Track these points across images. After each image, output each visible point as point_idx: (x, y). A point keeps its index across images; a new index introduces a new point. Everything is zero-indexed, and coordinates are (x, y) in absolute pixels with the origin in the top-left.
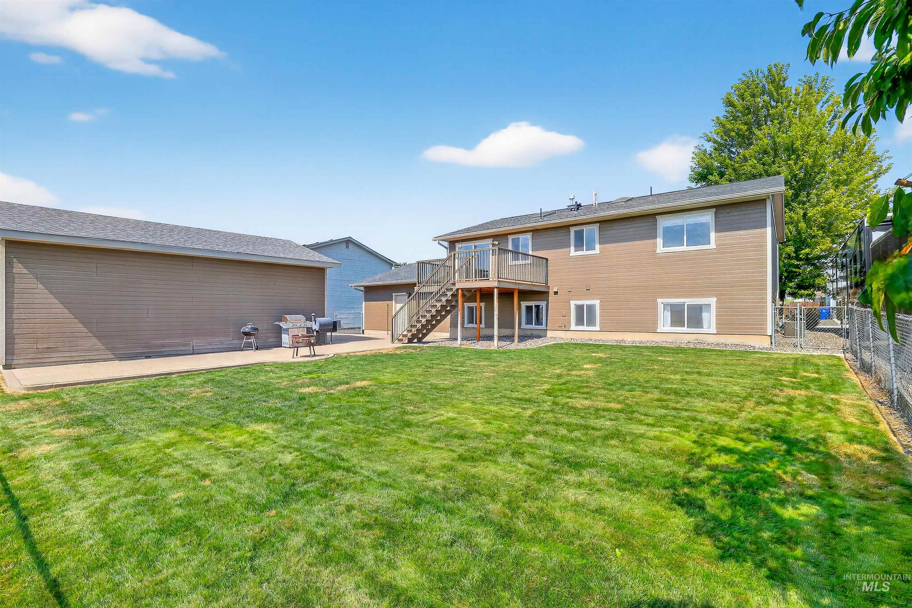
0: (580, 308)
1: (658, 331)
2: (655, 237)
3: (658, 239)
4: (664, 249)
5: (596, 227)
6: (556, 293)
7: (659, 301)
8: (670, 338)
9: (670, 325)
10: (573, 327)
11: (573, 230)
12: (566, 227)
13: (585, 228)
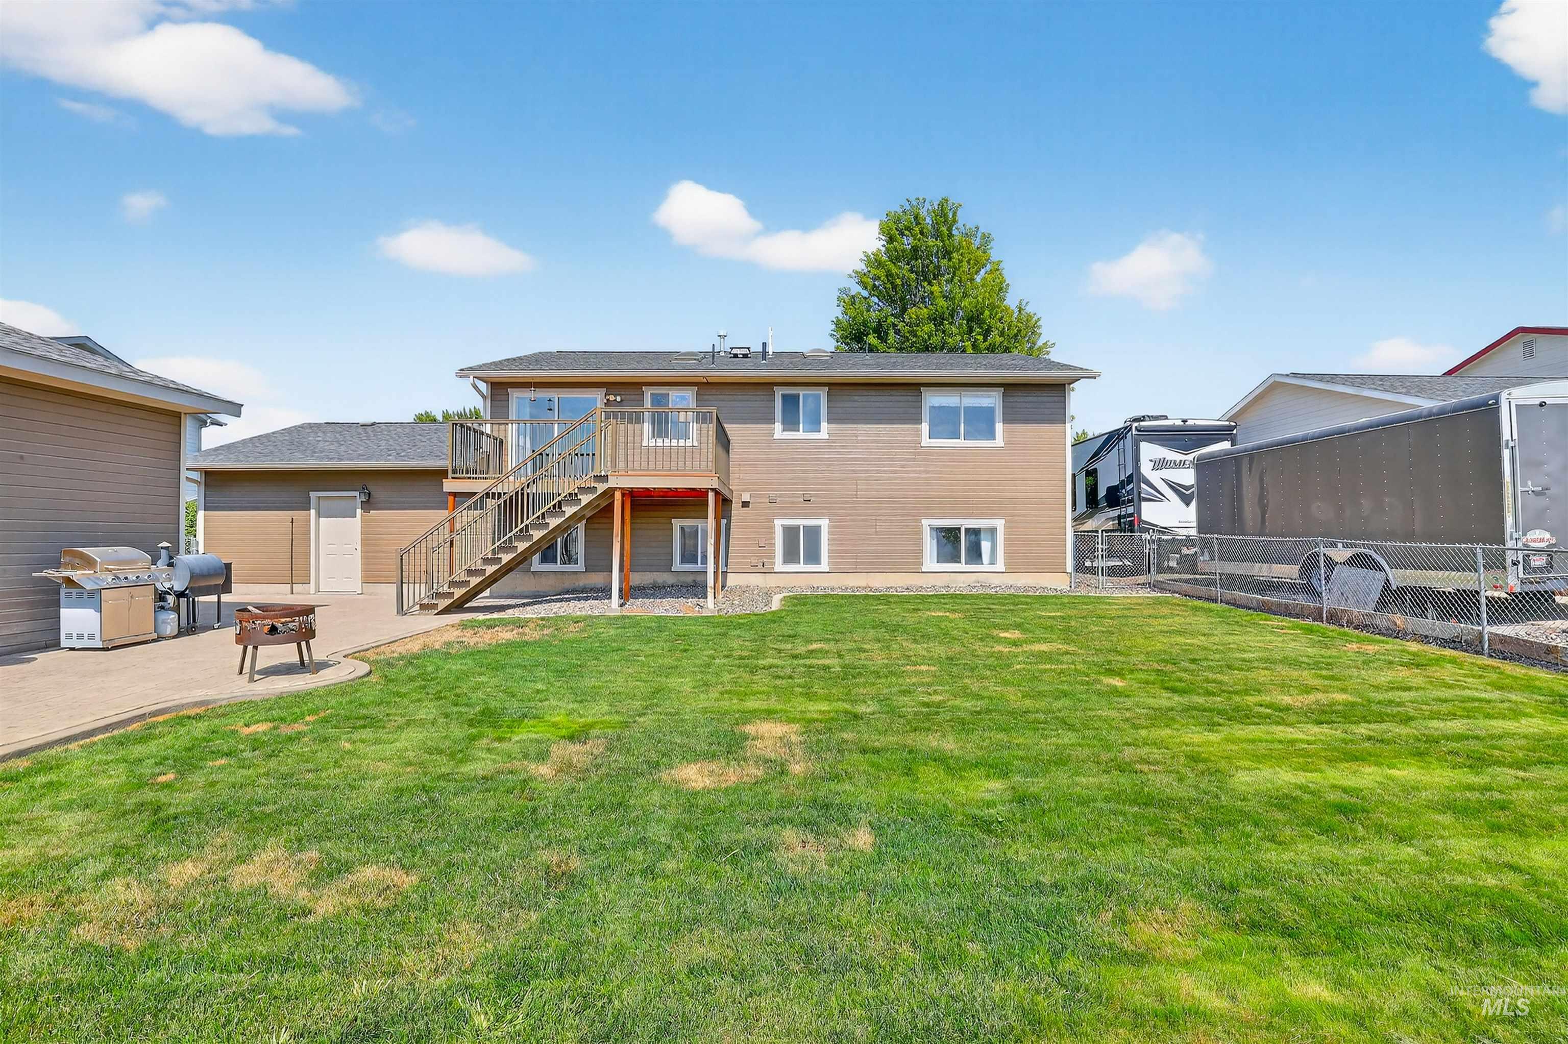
0: (791, 533)
1: (924, 570)
2: (919, 421)
3: (923, 424)
4: (932, 440)
5: (823, 393)
6: (745, 504)
7: (926, 522)
8: (939, 581)
9: (936, 561)
10: (779, 566)
11: (779, 392)
12: (767, 386)
13: (802, 392)
